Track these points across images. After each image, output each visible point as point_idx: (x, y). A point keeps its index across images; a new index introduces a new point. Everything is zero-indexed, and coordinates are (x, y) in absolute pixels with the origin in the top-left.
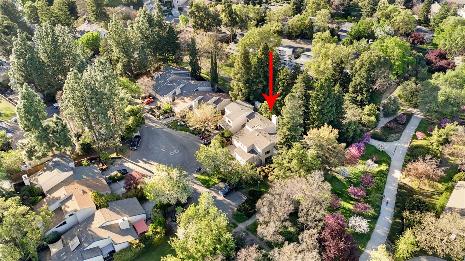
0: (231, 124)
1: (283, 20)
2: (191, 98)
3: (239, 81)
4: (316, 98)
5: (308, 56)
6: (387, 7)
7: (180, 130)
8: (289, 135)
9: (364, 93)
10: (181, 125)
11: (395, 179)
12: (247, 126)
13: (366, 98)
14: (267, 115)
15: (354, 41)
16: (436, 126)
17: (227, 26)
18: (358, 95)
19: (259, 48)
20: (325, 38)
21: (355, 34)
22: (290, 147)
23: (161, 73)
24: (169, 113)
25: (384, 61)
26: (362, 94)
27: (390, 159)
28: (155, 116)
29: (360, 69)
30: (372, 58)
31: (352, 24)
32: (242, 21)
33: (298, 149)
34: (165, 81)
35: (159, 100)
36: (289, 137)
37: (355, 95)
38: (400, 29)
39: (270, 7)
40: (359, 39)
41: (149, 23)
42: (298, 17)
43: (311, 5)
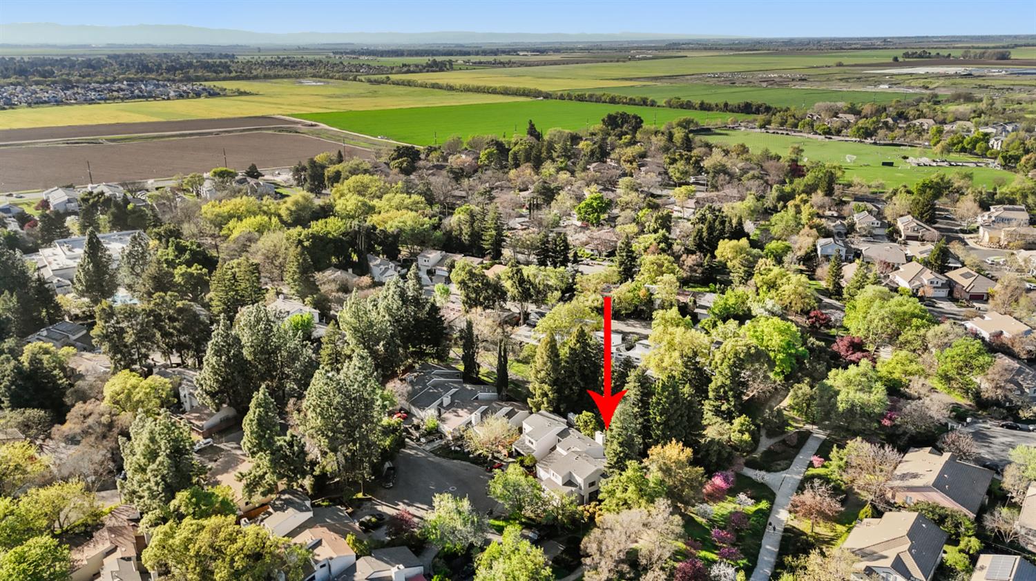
0: (533, 447)
1: (603, 290)
2: (469, 410)
3: (543, 382)
4: (658, 404)
5: (647, 346)
6: (770, 270)
7: (454, 459)
8: (621, 452)
9: (731, 399)
10: (456, 452)
11: (780, 521)
12: (558, 449)
13: (734, 406)
14: (588, 432)
15: (718, 323)
16: (835, 446)
17: (515, 300)
18: (723, 404)
19: (569, 333)
20: (672, 319)
21: (721, 312)
22: (623, 469)
23: (415, 374)
24: (434, 433)
25: (756, 352)
26: (728, 401)
27: (774, 495)
28: (412, 440)
29: (721, 365)
30: (738, 348)
31: (714, 297)
32: (539, 292)
33: (635, 470)
34: (425, 386)
35: (415, 416)
36: (622, 455)
37: (718, 403)
38: (793, 304)
39: (581, 268)
40: (725, 321)
41: (402, 300)
42: (629, 285)
43: (648, 266)
